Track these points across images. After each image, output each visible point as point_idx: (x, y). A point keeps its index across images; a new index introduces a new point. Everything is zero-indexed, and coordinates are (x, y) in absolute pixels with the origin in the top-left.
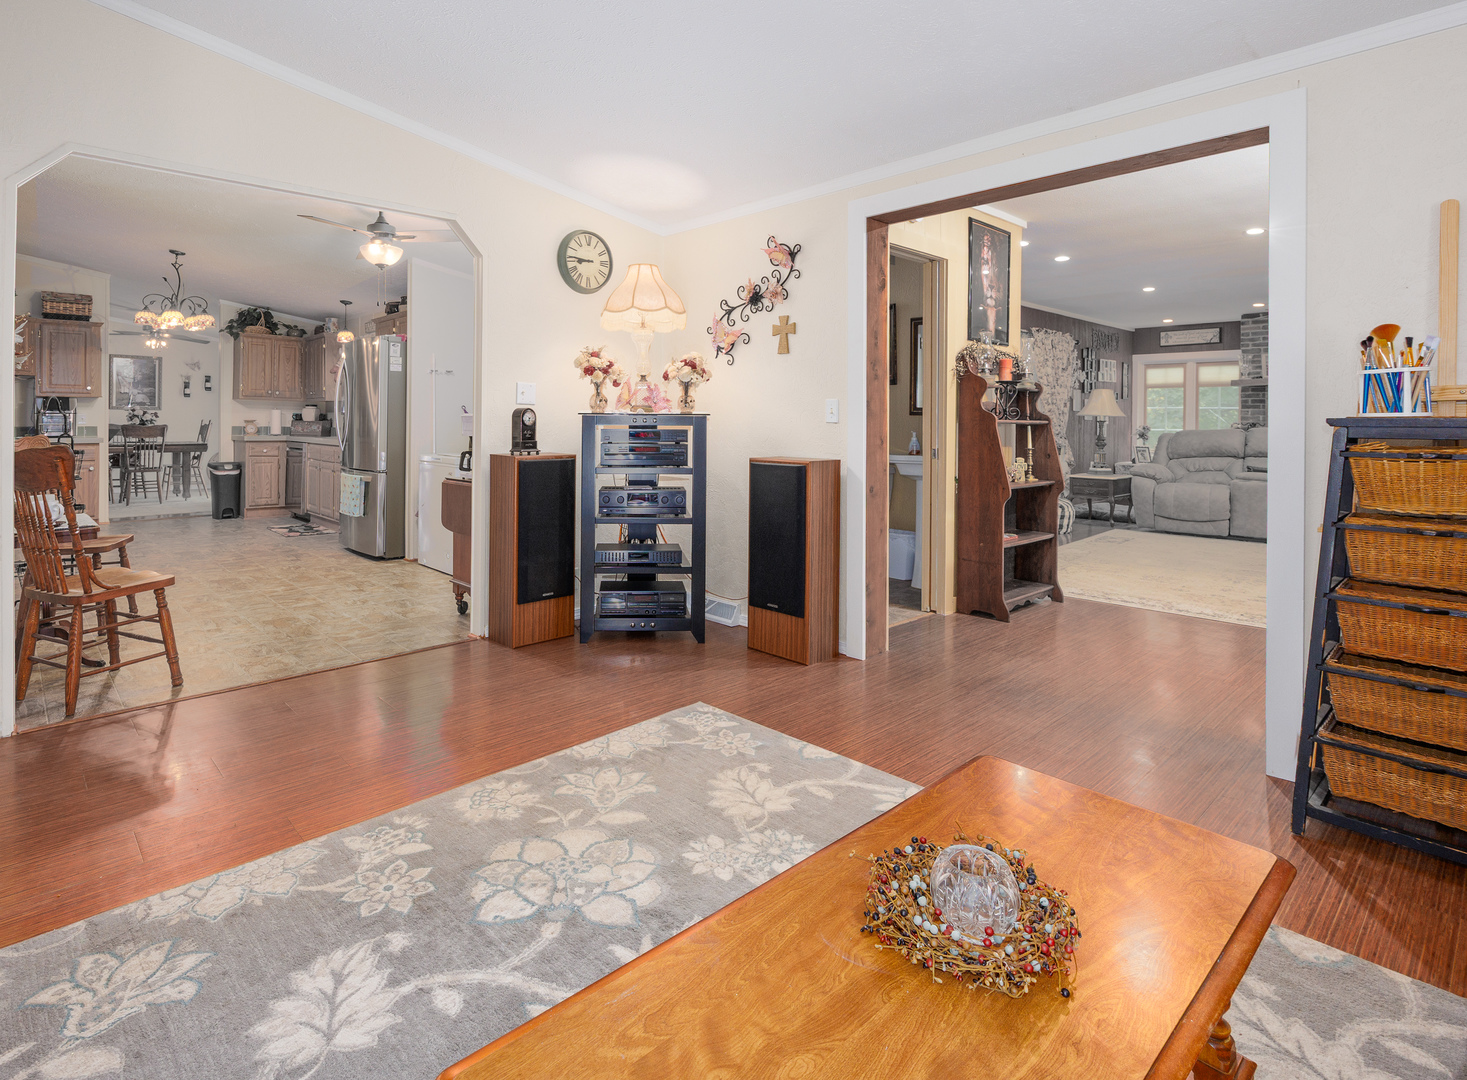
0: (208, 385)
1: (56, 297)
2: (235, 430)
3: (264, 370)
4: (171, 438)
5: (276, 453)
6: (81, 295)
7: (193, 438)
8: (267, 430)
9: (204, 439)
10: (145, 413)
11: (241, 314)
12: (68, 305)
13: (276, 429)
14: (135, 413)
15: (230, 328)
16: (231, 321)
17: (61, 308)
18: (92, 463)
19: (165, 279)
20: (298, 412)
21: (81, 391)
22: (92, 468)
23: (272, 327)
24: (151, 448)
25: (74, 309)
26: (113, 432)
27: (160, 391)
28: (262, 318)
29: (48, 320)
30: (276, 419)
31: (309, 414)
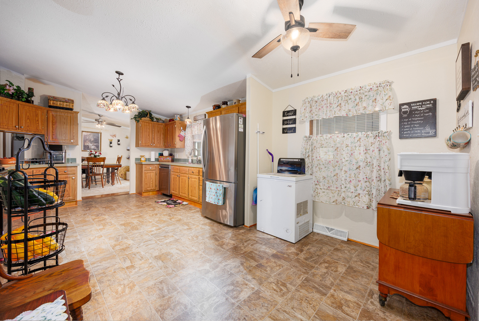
0: (119, 143)
1: (55, 99)
2: (136, 159)
3: (149, 136)
4: (107, 162)
5: (154, 169)
6: (69, 99)
7: (114, 162)
8: (149, 160)
9: (119, 162)
10: (96, 153)
11: (139, 113)
12: (62, 103)
13: (153, 159)
14: (92, 153)
15: (135, 118)
16: (136, 115)
17: (58, 104)
18: (74, 175)
19: (113, 86)
20: (161, 153)
21: (68, 142)
22: (74, 178)
23: (152, 118)
24: (99, 166)
25: (65, 105)
26: (83, 160)
27: (101, 145)
28: (148, 115)
29: (51, 109)
30: (153, 155)
31: (166, 153)
